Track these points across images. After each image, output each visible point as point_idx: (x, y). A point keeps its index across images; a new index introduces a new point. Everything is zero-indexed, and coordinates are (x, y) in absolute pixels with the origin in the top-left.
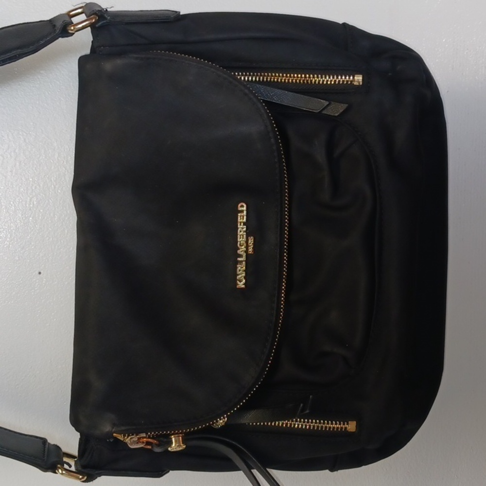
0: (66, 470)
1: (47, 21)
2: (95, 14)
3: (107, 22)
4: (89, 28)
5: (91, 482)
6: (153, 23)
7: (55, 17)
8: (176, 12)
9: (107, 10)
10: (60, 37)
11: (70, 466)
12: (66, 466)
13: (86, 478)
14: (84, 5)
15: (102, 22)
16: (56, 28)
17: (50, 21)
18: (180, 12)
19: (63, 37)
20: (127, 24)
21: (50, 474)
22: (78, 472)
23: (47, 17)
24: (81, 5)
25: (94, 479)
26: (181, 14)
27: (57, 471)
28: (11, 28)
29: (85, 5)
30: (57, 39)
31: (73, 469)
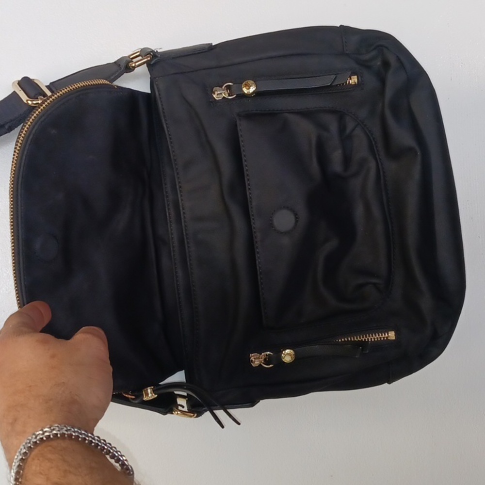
0: (180, 411)
1: (113, 63)
2: (149, 54)
3: (159, 59)
4: (145, 65)
5: (201, 417)
6: (193, 54)
7: (118, 60)
8: (209, 44)
9: (157, 51)
10: (125, 72)
11: (183, 407)
12: (180, 408)
13: (196, 415)
14: (139, 50)
15: (155, 60)
16: (121, 66)
17: (115, 62)
18: (212, 44)
19: (127, 72)
20: (174, 58)
21: (169, 415)
22: (190, 411)
23: (112, 61)
24: (138, 51)
25: (203, 414)
26: (213, 44)
27: (174, 412)
28: (87, 70)
29: (141, 51)
30: (123, 74)
31: (186, 409)
